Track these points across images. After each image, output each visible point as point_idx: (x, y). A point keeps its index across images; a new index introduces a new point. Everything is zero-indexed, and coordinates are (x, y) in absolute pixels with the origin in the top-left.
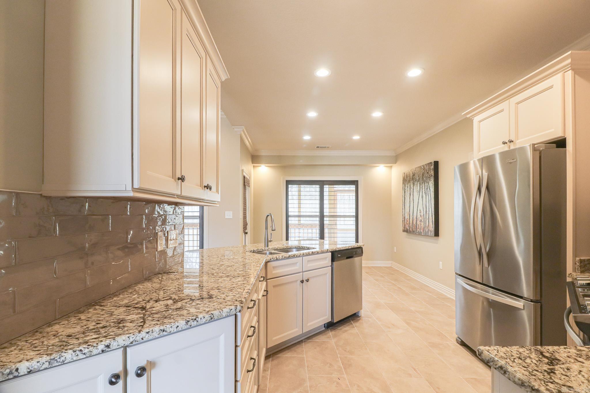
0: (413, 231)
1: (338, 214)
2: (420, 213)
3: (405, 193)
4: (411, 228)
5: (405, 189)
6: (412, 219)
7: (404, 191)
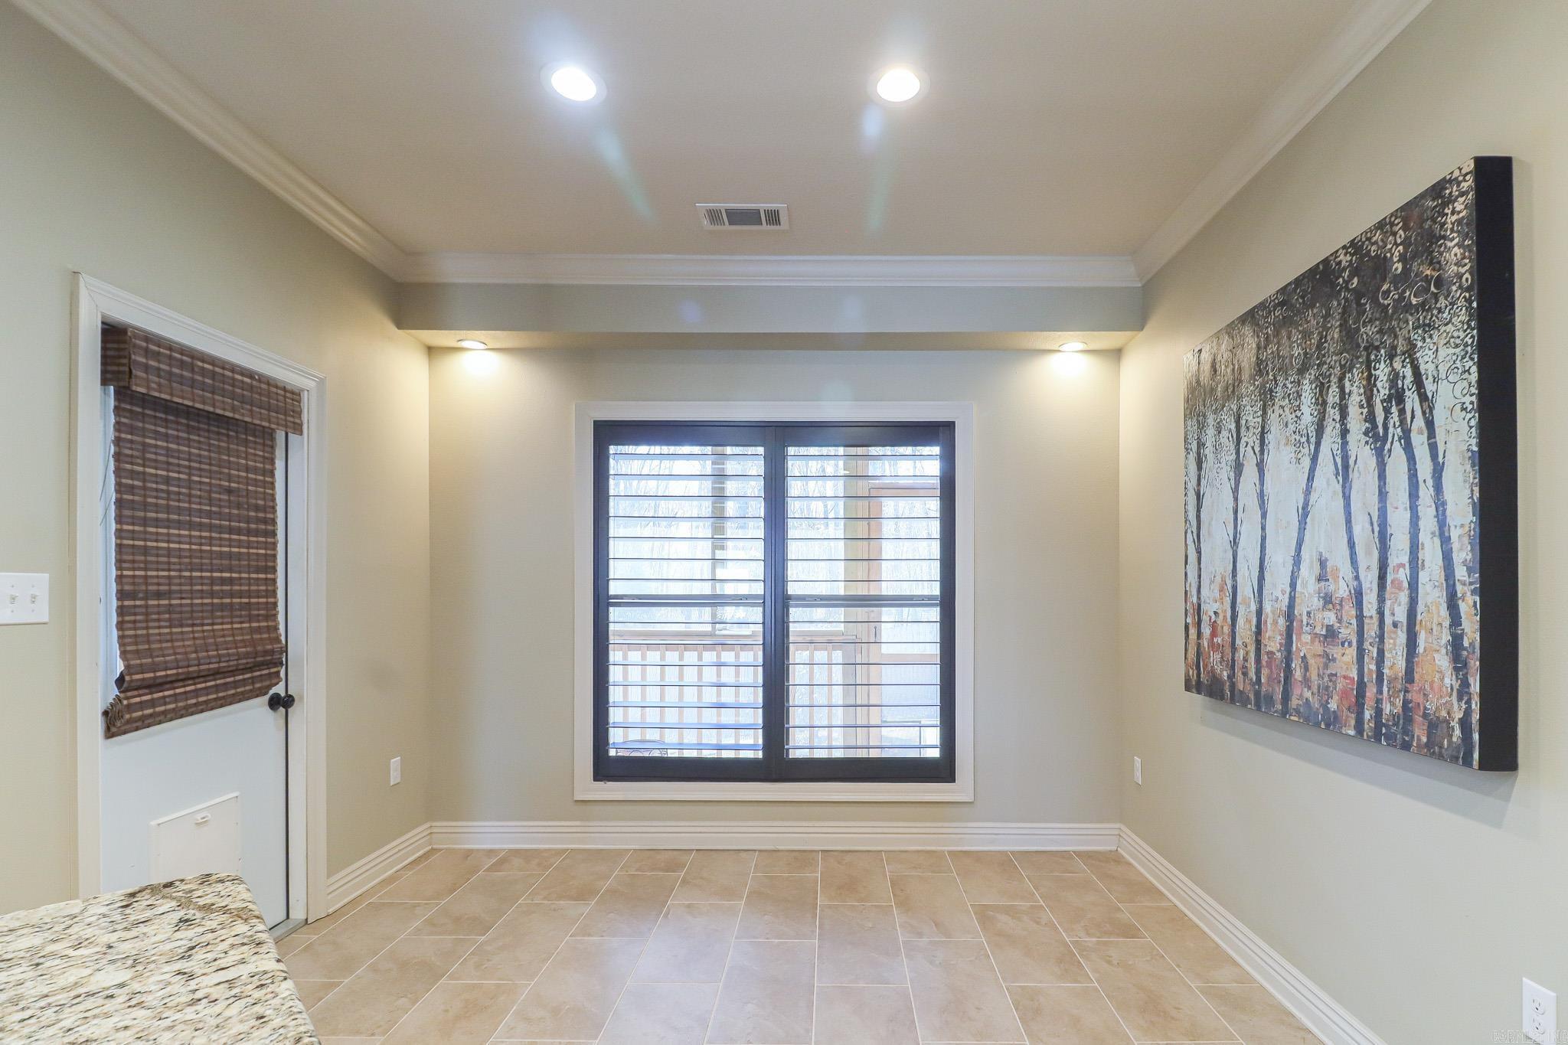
0: (1257, 694)
1: (887, 589)
2: (1321, 578)
3: (1200, 468)
4: (1245, 674)
5: (1201, 445)
6: (1249, 621)
7: (1192, 456)
